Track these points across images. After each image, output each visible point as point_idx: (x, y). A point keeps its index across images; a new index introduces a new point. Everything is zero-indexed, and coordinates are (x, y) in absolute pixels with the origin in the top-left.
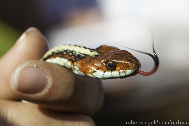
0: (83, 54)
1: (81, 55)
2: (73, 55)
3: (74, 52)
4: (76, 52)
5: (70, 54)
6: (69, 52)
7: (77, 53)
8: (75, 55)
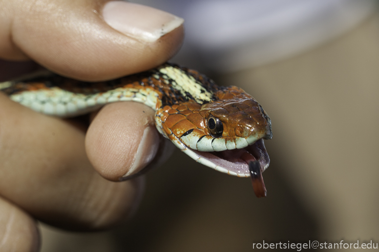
0: (186, 92)
1: (182, 92)
2: (170, 85)
3: (174, 83)
4: (177, 84)
5: (167, 82)
6: (166, 79)
7: (178, 88)
8: (173, 87)
